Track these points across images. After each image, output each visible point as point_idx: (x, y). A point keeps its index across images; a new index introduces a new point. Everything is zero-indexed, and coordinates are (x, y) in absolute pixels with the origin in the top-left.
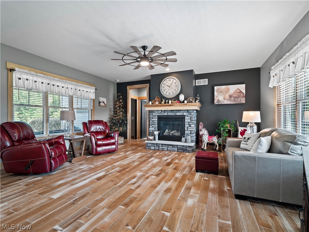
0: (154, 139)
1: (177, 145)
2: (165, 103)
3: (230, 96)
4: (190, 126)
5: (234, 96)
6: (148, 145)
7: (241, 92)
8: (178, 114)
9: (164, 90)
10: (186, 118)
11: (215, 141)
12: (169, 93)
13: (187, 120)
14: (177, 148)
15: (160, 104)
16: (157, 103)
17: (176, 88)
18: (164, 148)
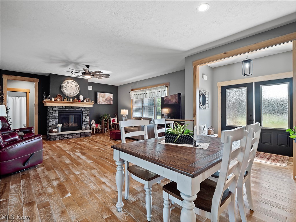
0: (58, 132)
1: (80, 133)
2: (67, 100)
3: (106, 100)
4: (86, 118)
5: (108, 100)
6: (53, 137)
7: (111, 98)
8: (77, 110)
9: (66, 90)
10: (84, 112)
11: (99, 127)
12: (71, 93)
13: (85, 114)
14: (80, 135)
15: (60, 101)
16: (59, 100)
17: (76, 90)
18: (69, 137)
